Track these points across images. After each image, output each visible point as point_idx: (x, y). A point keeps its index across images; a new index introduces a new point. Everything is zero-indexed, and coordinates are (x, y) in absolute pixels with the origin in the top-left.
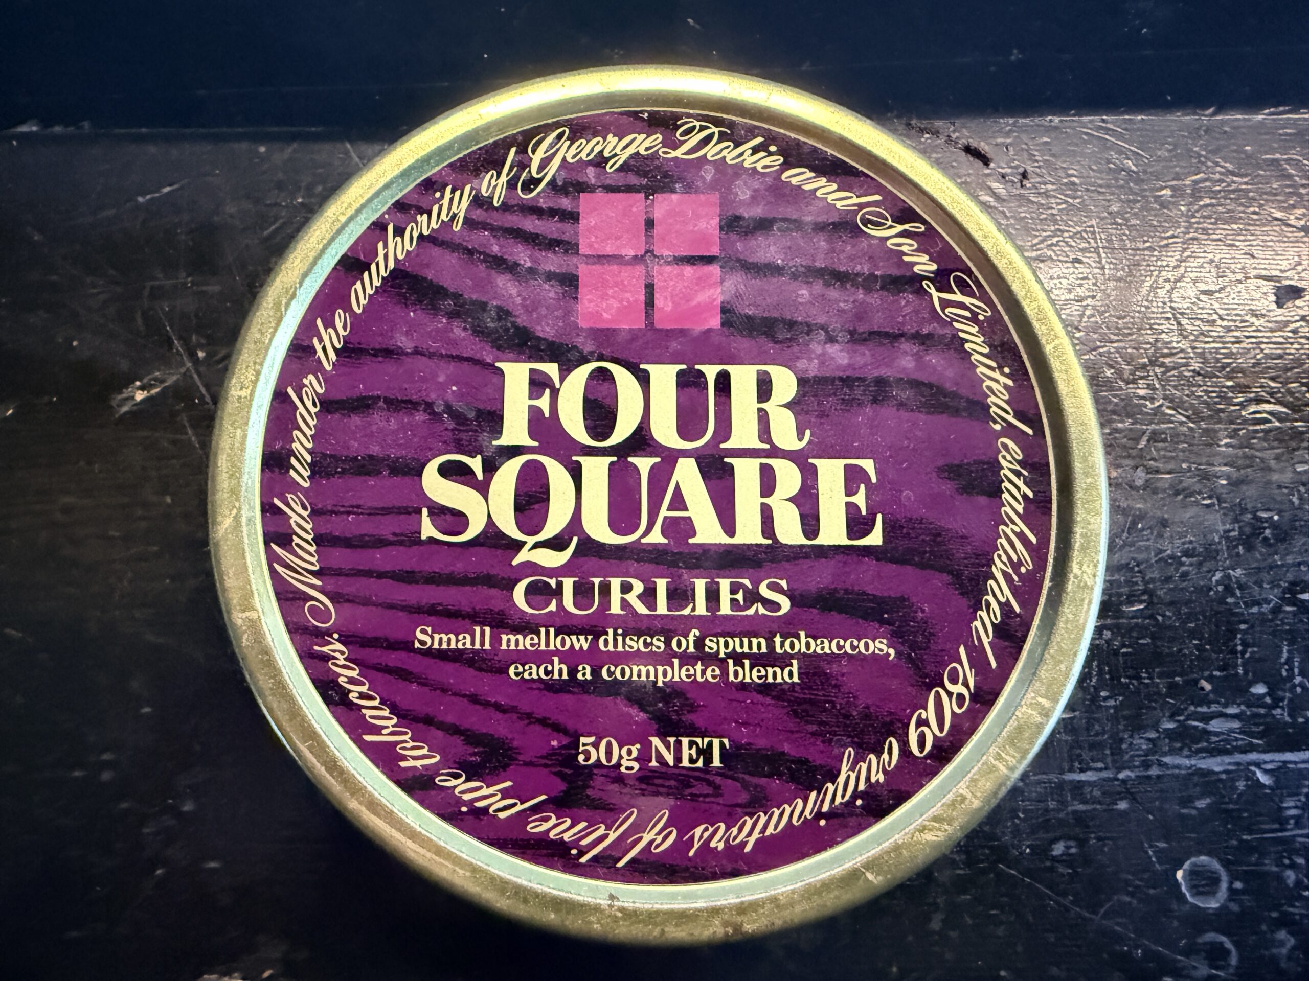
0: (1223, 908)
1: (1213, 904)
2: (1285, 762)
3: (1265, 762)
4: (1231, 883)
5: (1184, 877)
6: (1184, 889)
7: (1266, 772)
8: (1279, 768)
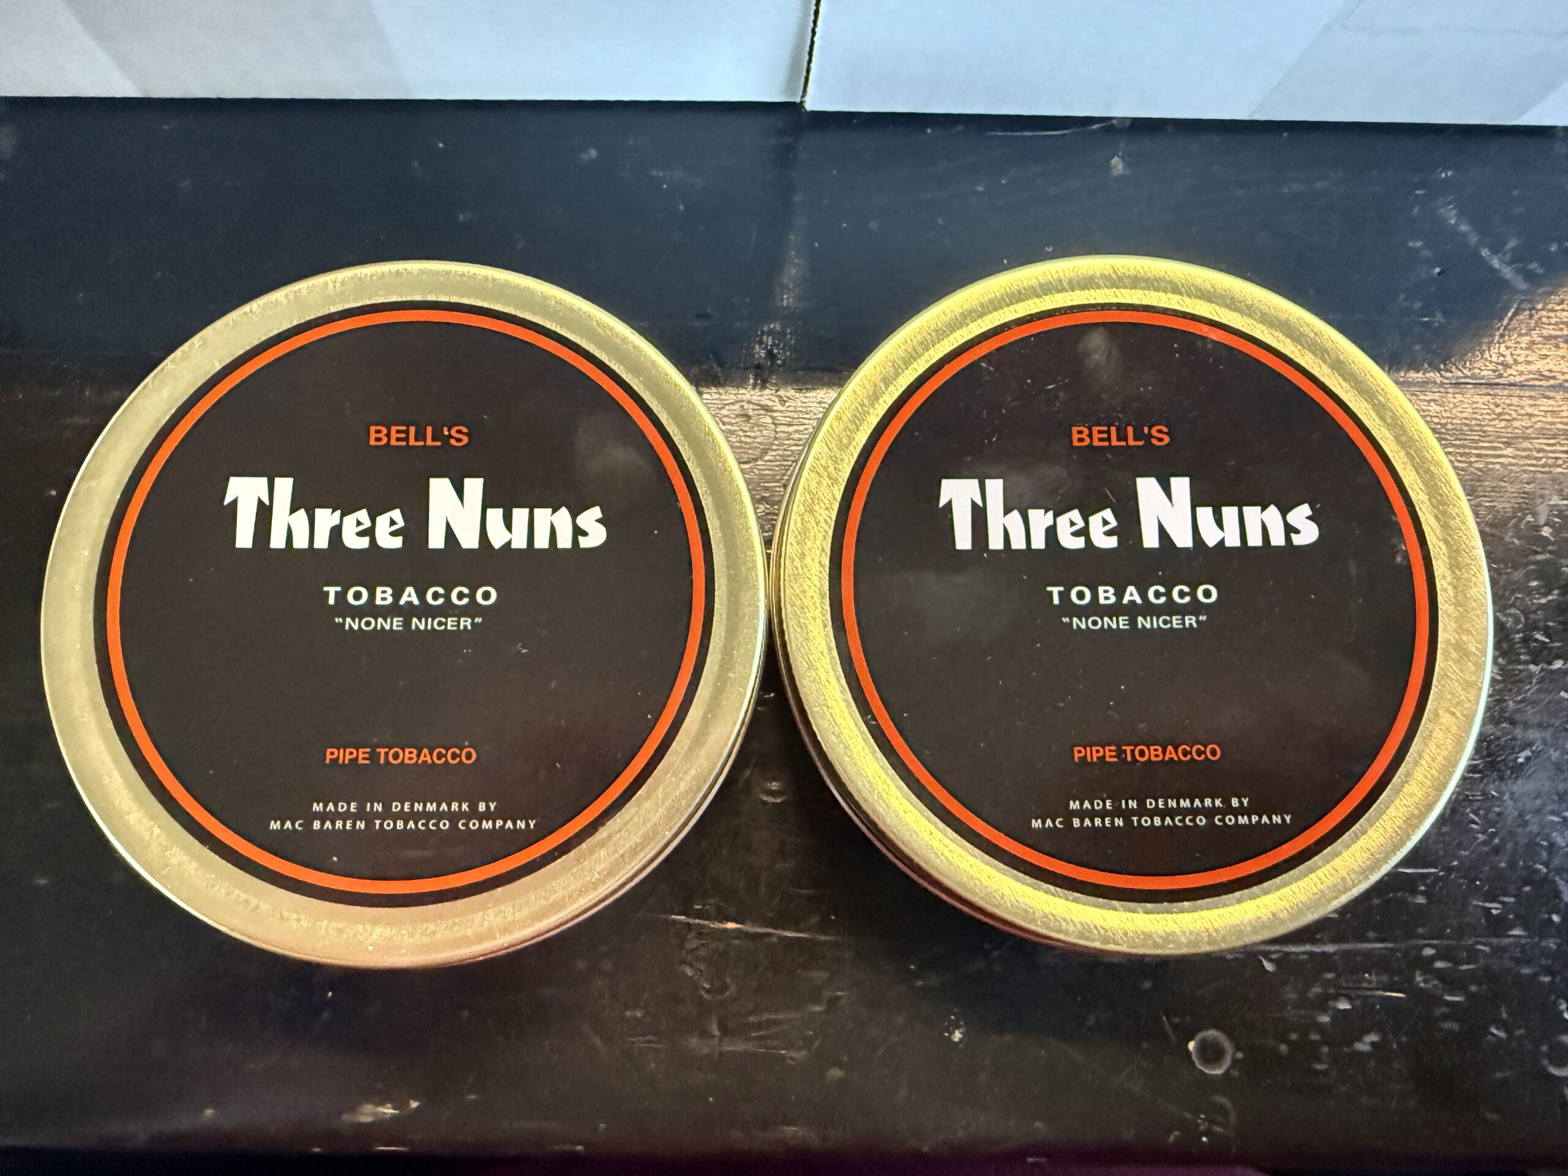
0: (1227, 1072)
1: (1218, 1072)
2: (1287, 954)
3: (1270, 952)
4: (1234, 1054)
5: (1194, 1048)
6: (1194, 1058)
7: (1270, 960)
8: (1280, 958)
